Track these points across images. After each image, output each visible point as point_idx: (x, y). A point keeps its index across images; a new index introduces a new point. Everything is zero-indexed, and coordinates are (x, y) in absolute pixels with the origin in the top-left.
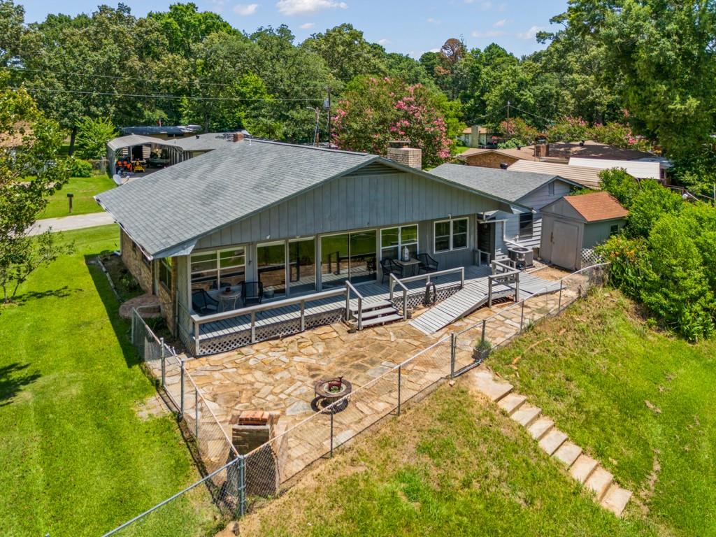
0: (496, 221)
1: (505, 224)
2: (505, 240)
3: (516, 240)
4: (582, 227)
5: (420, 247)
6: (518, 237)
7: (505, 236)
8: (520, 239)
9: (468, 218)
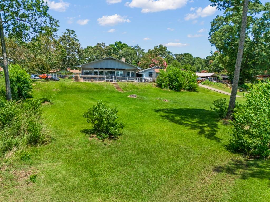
1: (145, 74)
6: (148, 77)
7: (145, 77)
9: (134, 71)
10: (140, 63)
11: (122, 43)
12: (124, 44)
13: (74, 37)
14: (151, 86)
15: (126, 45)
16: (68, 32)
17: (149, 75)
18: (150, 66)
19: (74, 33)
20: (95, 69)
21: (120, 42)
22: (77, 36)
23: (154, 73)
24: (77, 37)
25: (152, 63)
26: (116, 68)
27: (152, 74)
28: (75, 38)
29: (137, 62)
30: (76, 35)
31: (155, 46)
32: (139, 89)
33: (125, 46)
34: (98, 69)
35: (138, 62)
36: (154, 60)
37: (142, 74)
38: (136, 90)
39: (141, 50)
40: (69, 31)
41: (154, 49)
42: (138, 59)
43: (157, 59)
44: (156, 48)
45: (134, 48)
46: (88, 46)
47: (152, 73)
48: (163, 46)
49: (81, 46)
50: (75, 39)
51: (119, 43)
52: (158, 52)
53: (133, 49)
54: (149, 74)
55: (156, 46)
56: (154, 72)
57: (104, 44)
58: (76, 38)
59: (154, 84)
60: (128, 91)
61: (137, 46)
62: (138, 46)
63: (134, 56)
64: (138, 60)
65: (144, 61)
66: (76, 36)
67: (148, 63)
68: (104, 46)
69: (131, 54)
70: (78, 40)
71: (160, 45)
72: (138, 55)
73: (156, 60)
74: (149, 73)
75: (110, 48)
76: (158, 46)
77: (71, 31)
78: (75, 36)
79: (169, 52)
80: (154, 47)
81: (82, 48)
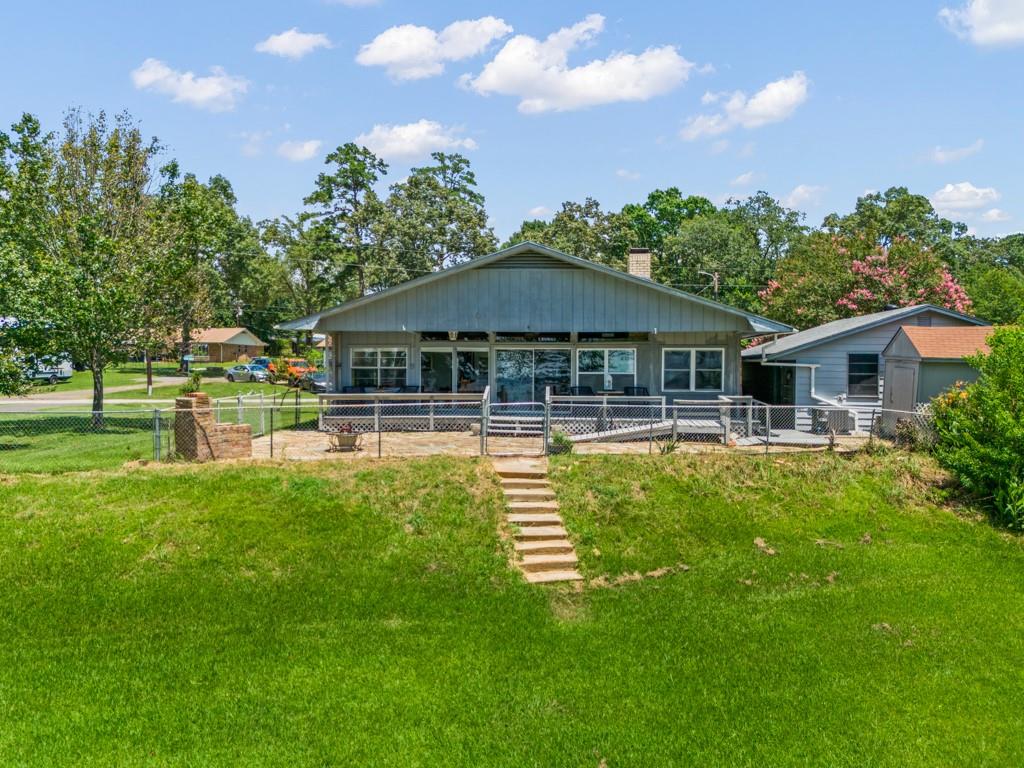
0: (796, 365)
1: (813, 371)
2: (813, 396)
3: (840, 400)
4: (917, 367)
5: (638, 379)
6: (845, 396)
7: (813, 390)
8: (848, 399)
9: (723, 350)
10: (775, 284)
11: (685, 197)
12: (694, 201)
13: (464, 183)
14: (885, 497)
15: (705, 201)
16: (437, 164)
17: (852, 380)
18: (845, 301)
19: (463, 165)
20: (427, 336)
21: (674, 192)
22: (474, 179)
23: (899, 361)
24: (475, 184)
25: (855, 284)
26: (575, 329)
27: (874, 369)
28: (465, 191)
29: (761, 283)
30: (472, 175)
31: (864, 196)
32: (759, 541)
33: (698, 206)
34: (442, 336)
35: (764, 284)
36: (873, 265)
37: (791, 371)
38: (724, 558)
39: (783, 218)
40: (442, 161)
41: (859, 213)
42: (763, 268)
43: (890, 259)
44: (871, 208)
45: (742, 209)
46: (526, 224)
47: (874, 358)
48: (911, 192)
49: (489, 224)
50: (471, 193)
51: (669, 193)
52: (878, 224)
53: (738, 217)
54: (852, 368)
55: (870, 196)
56: (893, 351)
57: (597, 205)
58: (470, 187)
59: (914, 476)
60: (637, 576)
61: (758, 200)
62: (767, 202)
63: (744, 250)
64: (768, 272)
65: (802, 274)
66: (471, 181)
67: (831, 284)
68: (596, 214)
69: (724, 244)
70: (483, 198)
71: (892, 190)
72: (763, 244)
73: (882, 265)
74: (853, 358)
75: (624, 224)
76: (883, 196)
77: (451, 158)
78: (465, 178)
79: (946, 226)
80: (859, 199)
81: (491, 230)
